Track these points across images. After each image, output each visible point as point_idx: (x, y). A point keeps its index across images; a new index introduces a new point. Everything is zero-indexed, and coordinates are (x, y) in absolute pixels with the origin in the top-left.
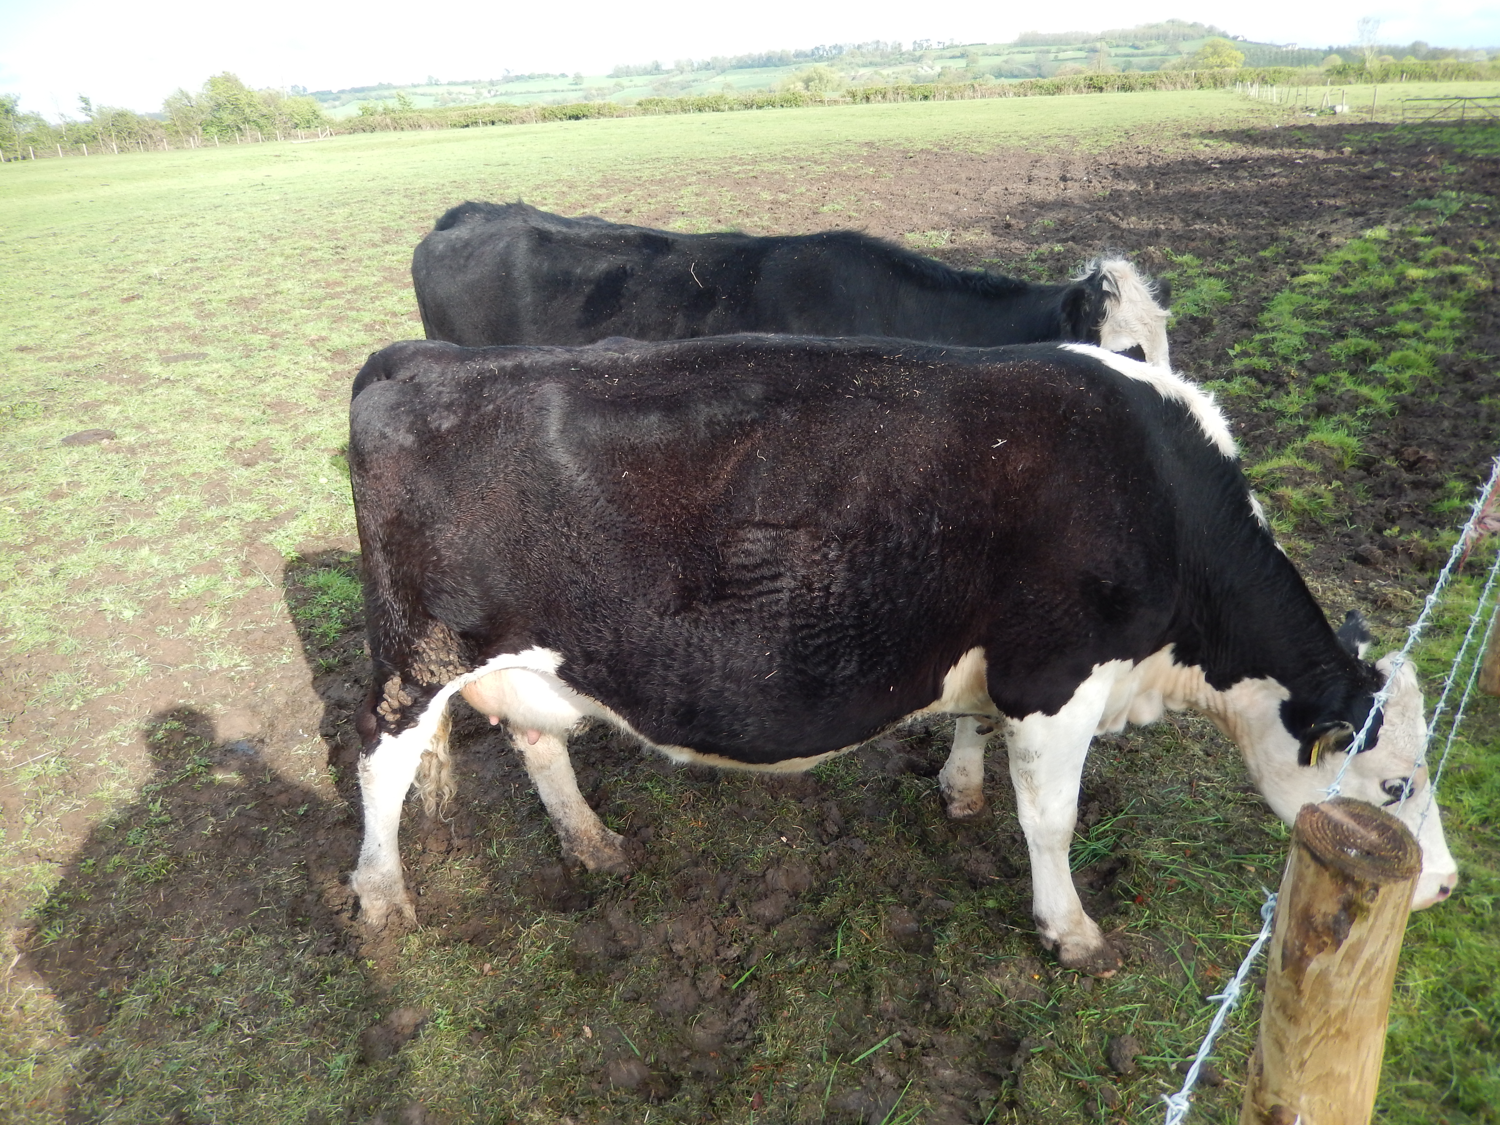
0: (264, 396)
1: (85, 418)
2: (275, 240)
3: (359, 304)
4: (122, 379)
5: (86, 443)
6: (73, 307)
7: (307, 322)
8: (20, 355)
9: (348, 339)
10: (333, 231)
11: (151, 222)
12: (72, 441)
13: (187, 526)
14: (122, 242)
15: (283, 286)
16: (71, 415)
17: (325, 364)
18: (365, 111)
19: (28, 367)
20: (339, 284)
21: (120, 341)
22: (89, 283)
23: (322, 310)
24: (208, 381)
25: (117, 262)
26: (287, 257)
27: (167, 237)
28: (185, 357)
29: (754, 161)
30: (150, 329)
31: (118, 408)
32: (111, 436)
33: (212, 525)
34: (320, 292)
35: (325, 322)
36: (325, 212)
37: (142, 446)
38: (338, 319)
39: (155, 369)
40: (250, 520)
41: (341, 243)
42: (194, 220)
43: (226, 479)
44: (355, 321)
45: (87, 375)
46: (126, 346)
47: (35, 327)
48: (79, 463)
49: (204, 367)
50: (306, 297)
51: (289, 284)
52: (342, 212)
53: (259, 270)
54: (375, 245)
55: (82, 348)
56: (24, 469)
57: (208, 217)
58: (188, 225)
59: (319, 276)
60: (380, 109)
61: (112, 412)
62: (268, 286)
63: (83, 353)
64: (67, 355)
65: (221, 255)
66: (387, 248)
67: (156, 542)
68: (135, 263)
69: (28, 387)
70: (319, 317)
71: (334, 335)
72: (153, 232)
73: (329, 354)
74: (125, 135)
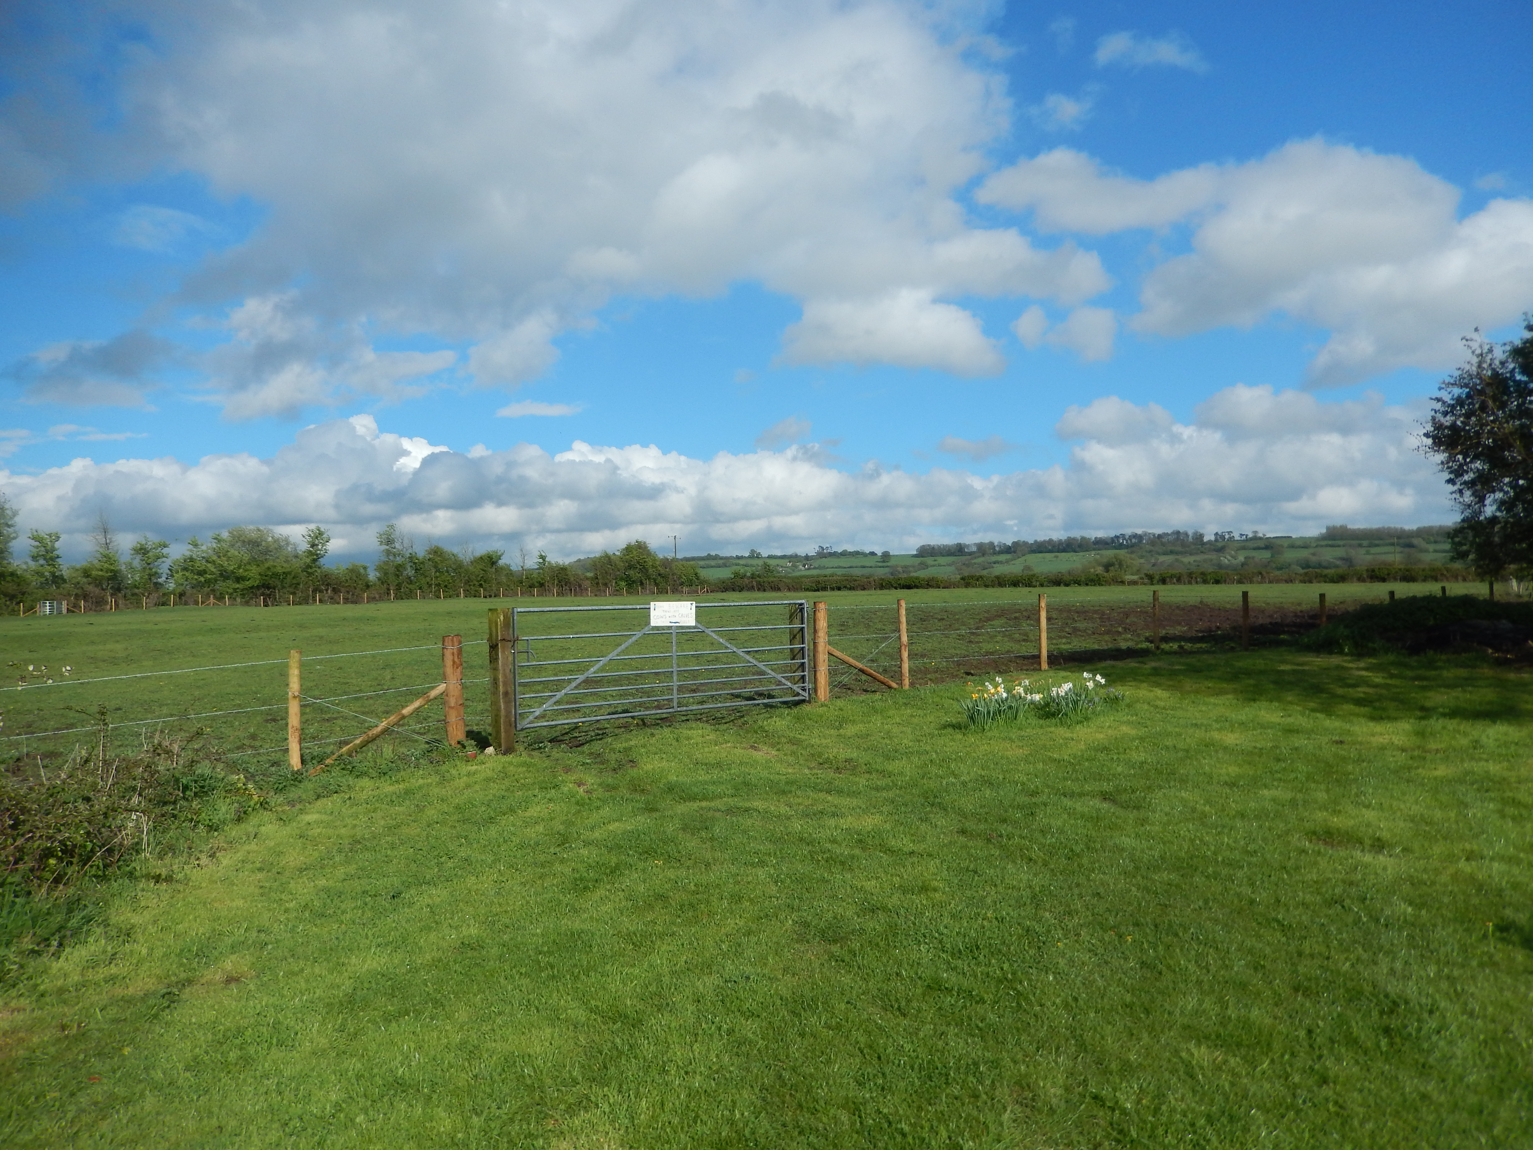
18: (736, 575)
60: (748, 574)
74: (563, 583)
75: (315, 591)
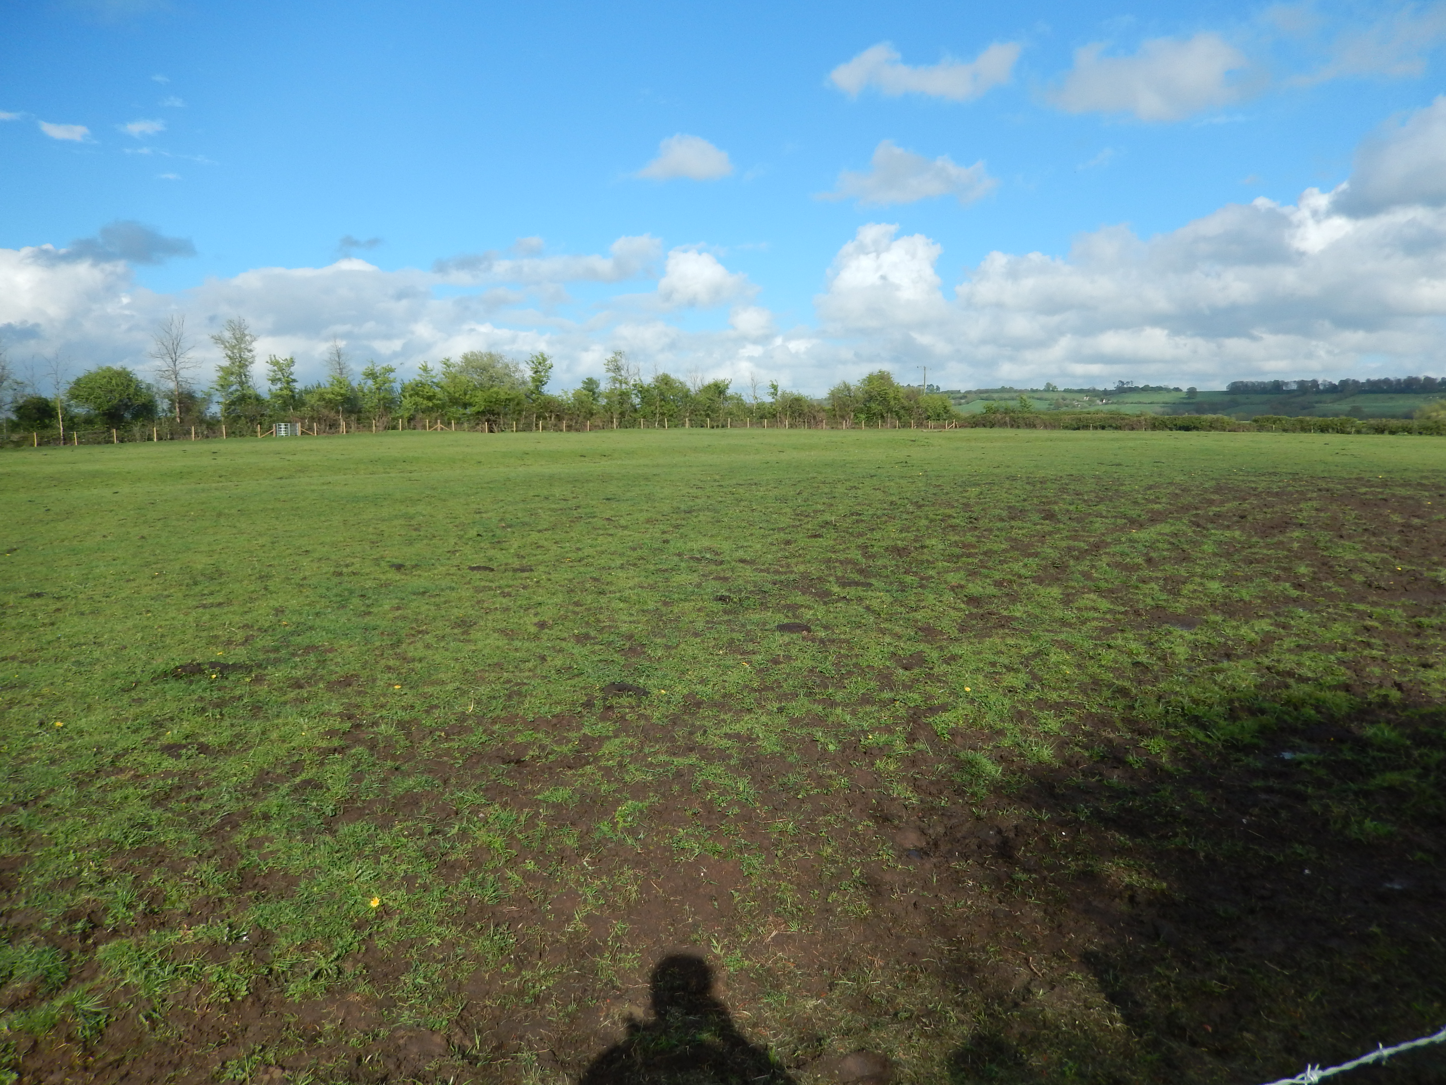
0: (916, 621)
1: (790, 615)
2: (920, 507)
3: (990, 564)
4: (811, 593)
5: (793, 632)
6: (775, 537)
7: (948, 572)
8: (742, 565)
9: (981, 589)
10: (966, 505)
11: (824, 483)
12: (783, 628)
13: (866, 700)
14: (805, 494)
15: (927, 542)
16: (779, 611)
17: (963, 606)
18: (989, 409)
19: (747, 574)
20: (974, 547)
21: (808, 565)
22: (785, 521)
23: (960, 564)
24: (875, 604)
25: (804, 509)
26: (931, 521)
27: (837, 495)
28: (857, 584)
29: (1385, 484)
30: (829, 560)
31: (811, 612)
32: (809, 630)
33: (884, 704)
34: (957, 551)
35: (962, 574)
36: (960, 489)
37: (829, 640)
38: (973, 574)
39: (836, 589)
40: (912, 705)
41: (975, 515)
42: (856, 484)
43: (892, 674)
44: (986, 577)
45: (787, 586)
46: (814, 570)
47: (751, 547)
48: (789, 644)
49: (870, 593)
50: (947, 553)
51: (933, 542)
52: (975, 490)
53: (909, 527)
54: (1002, 520)
55: (782, 567)
56: (751, 640)
57: (866, 483)
58: (852, 488)
59: (957, 538)
60: (1002, 409)
61: (809, 614)
62: (915, 541)
63: (784, 570)
64: (772, 570)
65: (879, 513)
66: (1013, 523)
67: (846, 705)
68: (815, 512)
69: (750, 587)
70: (958, 569)
71: (970, 585)
72: (826, 490)
73: (965, 599)
74: (796, 414)
75: (538, 418)
